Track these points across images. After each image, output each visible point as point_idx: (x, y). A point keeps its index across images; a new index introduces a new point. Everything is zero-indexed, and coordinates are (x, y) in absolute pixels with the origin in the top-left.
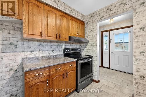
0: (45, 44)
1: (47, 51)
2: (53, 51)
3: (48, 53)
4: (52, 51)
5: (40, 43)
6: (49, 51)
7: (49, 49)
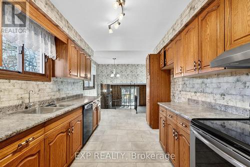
0: (209, 80)
1: (212, 93)
2: (223, 95)
3: (214, 97)
4: (221, 95)
5: (203, 80)
6: (214, 95)
7: (215, 91)
